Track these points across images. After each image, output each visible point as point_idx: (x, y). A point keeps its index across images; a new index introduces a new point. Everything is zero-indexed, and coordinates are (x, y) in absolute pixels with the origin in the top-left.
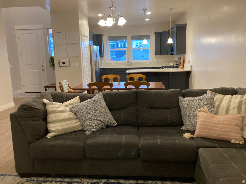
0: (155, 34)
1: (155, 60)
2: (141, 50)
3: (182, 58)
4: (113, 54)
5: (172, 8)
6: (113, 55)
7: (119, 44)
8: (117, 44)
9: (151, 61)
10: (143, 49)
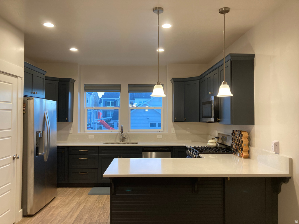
0: (174, 81)
1: (173, 131)
2: (147, 110)
3: (245, 134)
4: (110, 114)
5: (227, 9)
6: (110, 116)
7: (118, 102)
8: (115, 102)
9: (166, 132)
10: (149, 110)
